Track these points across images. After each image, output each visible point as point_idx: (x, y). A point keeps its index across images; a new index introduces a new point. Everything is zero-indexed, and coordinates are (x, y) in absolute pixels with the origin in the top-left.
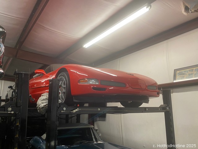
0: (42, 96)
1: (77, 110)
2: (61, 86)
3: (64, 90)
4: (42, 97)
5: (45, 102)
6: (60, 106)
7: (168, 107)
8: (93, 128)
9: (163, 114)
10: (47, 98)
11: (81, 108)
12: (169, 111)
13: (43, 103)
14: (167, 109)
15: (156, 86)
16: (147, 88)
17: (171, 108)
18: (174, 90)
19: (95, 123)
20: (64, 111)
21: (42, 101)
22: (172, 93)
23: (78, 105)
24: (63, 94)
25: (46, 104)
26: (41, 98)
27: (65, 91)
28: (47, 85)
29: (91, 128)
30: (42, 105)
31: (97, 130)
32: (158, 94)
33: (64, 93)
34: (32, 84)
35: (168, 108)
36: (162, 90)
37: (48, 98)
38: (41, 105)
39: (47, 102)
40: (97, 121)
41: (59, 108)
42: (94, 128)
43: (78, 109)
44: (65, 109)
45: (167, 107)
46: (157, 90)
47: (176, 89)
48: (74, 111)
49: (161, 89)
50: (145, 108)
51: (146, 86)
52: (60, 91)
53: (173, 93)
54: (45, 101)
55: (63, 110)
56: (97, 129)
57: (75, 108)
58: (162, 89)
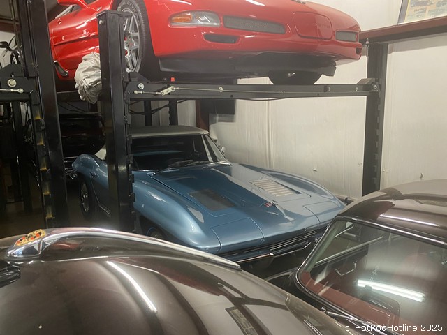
0: (85, 60)
1: (170, 90)
2: (126, 34)
3: (136, 45)
4: (83, 62)
5: (94, 75)
6: (130, 80)
7: (377, 83)
8: (206, 136)
9: (363, 100)
10: (97, 65)
11: (180, 85)
12: (378, 93)
13: (89, 78)
14: (374, 88)
15: (356, 34)
16: (334, 39)
17: (382, 87)
18: (397, 44)
19: (211, 127)
20: (141, 90)
21: (87, 73)
22: (390, 53)
23: (173, 79)
24: (134, 54)
25: (95, 79)
26: (83, 66)
27: (138, 46)
28: (94, 34)
29: (204, 135)
30: (88, 82)
31: (215, 141)
32: (359, 52)
33: (136, 51)
34: (55, 34)
35: (375, 86)
36: (367, 45)
37: (100, 66)
38: (84, 81)
39: (98, 75)
40: (215, 122)
41: (127, 83)
42: (208, 135)
43: (172, 87)
44: (142, 86)
45: (374, 83)
46: (358, 43)
47: (400, 43)
48: (165, 92)
49: (367, 42)
50: (326, 86)
51: (333, 33)
52: (126, 48)
53: (393, 53)
54: (93, 73)
55: (139, 90)
56: (216, 138)
57: (166, 85)
58: (369, 41)
